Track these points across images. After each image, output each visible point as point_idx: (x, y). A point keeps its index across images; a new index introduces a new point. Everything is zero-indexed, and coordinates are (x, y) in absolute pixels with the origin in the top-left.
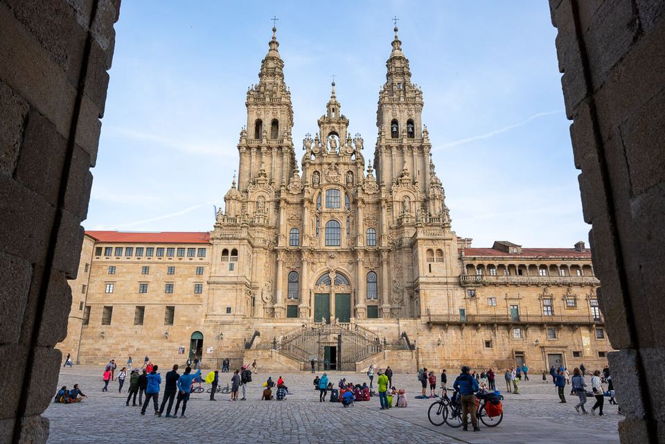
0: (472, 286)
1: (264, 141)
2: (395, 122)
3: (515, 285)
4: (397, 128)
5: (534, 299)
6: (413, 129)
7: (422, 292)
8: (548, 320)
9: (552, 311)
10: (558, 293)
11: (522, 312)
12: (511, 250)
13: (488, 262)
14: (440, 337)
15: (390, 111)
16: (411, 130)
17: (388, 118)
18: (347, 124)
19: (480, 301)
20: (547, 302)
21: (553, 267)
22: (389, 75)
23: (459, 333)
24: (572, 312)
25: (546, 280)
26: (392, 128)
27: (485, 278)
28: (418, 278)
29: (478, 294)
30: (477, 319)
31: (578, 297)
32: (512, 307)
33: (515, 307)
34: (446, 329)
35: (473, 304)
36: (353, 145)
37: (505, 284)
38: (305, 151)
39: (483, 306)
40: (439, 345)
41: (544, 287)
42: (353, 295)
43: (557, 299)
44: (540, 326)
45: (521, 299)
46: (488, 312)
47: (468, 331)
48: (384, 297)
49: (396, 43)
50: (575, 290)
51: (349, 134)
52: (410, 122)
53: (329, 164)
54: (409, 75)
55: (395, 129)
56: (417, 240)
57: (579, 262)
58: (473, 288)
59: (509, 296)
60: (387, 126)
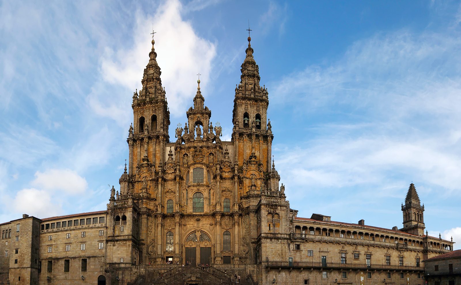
0: (298, 242)
1: (146, 133)
2: (246, 115)
3: (326, 242)
4: (248, 121)
5: (336, 253)
6: (260, 123)
7: (263, 245)
8: (343, 266)
9: (345, 261)
10: (350, 249)
11: (328, 261)
12: (324, 219)
13: (310, 225)
14: (274, 277)
15: (243, 106)
16: (258, 124)
17: (241, 111)
18: (209, 115)
19: (303, 253)
20: (343, 255)
21: (349, 232)
22: (242, 77)
23: (288, 274)
24: (357, 262)
25: (344, 240)
26: (244, 121)
27: (307, 236)
28: (261, 234)
29: (302, 247)
30: (300, 265)
31: (361, 253)
32: (322, 257)
33: (325, 258)
34: (279, 272)
35: (298, 254)
36: (214, 132)
37: (319, 241)
38: (177, 139)
39: (305, 256)
40: (273, 283)
41: (342, 245)
42: (213, 248)
43: (349, 254)
44: (338, 269)
45: (329, 252)
46: (307, 260)
47: (294, 274)
48: (236, 249)
49: (249, 50)
50: (360, 248)
51: (211, 123)
52: (258, 117)
53: (195, 147)
54: (259, 78)
55: (246, 122)
56: (261, 205)
57: (363, 230)
58: (299, 243)
59: (321, 250)
60: (240, 117)
